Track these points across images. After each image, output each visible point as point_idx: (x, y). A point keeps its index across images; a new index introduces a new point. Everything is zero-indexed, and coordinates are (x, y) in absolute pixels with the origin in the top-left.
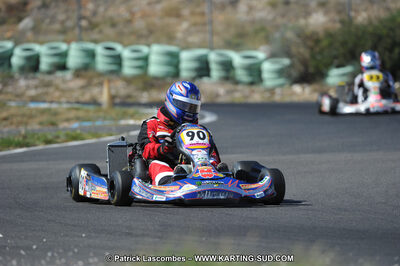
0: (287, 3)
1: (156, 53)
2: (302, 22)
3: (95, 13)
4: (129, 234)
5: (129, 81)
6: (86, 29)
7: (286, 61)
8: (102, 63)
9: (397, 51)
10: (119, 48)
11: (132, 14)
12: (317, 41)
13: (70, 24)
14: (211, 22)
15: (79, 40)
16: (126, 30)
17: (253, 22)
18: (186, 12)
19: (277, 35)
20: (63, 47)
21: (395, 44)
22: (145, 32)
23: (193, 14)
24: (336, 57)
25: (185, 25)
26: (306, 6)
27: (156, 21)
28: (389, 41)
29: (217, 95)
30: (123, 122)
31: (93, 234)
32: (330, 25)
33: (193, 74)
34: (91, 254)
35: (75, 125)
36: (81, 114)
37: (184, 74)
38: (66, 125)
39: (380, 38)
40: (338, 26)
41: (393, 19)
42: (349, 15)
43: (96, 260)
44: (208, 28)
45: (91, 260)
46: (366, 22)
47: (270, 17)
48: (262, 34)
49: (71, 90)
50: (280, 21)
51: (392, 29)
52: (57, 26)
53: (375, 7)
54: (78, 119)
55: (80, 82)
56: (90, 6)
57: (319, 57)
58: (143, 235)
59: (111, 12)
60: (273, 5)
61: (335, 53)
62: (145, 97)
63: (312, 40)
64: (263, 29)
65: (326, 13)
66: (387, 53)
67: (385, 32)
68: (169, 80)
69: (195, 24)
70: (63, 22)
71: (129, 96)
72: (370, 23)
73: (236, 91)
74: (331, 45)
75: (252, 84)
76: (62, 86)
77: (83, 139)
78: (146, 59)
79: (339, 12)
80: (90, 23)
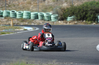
0: (57, 1)
1: (25, 13)
2: (61, 5)
3: (10, 3)
4: (13, 58)
5: (18, 20)
6: (7, 7)
7: (57, 15)
8: (11, 15)
9: (84, 13)
10: (16, 11)
11: (19, 3)
12: (65, 10)
13: (3, 5)
14: (38, 5)
15: (6, 10)
16: (17, 7)
17: (49, 5)
18: (32, 3)
19: (55, 8)
20: (2, 11)
21: (84, 11)
22: (22, 8)
23: (34, 3)
24: (69, 14)
25: (32, 6)
26: (62, 2)
27: (25, 5)
28: (82, 10)
29: (40, 23)
30: (16, 30)
31: (4, 58)
32: (68, 6)
33: (34, 18)
34: (3, 63)
35: (4, 30)
36: (5, 28)
37: (32, 18)
38: (1, 30)
39: (80, 9)
40: (70, 6)
41: (83, 5)
42: (73, 4)
43: (3, 64)
44: (38, 7)
45: (2, 64)
46: (77, 6)
47: (53, 4)
48: (51, 8)
49: (3, 22)
50: (55, 5)
51: (83, 8)
52: (0, 6)
53: (79, 2)
54: (5, 29)
55: (6, 20)
56: (9, 1)
57: (65, 14)
58: (17, 58)
59: (14, 3)
60: (54, 1)
61: (69, 13)
62: (22, 24)
63: (63, 10)
64: (51, 7)
65: (67, 3)
66: (82, 13)
67: (81, 8)
68: (28, 19)
69: (35, 6)
70: (2, 5)
71: (18, 23)
72: (78, 6)
73: (45, 22)
74: (68, 11)
75: (48, 20)
76: (1, 21)
77: (5, 34)
78: (22, 14)
79: (70, 3)
80: (9, 5)
